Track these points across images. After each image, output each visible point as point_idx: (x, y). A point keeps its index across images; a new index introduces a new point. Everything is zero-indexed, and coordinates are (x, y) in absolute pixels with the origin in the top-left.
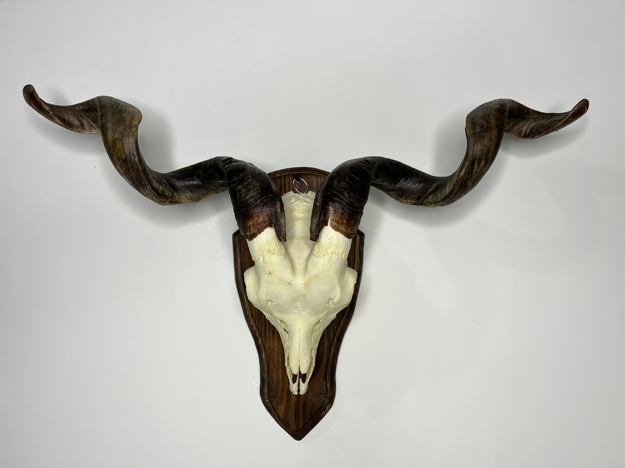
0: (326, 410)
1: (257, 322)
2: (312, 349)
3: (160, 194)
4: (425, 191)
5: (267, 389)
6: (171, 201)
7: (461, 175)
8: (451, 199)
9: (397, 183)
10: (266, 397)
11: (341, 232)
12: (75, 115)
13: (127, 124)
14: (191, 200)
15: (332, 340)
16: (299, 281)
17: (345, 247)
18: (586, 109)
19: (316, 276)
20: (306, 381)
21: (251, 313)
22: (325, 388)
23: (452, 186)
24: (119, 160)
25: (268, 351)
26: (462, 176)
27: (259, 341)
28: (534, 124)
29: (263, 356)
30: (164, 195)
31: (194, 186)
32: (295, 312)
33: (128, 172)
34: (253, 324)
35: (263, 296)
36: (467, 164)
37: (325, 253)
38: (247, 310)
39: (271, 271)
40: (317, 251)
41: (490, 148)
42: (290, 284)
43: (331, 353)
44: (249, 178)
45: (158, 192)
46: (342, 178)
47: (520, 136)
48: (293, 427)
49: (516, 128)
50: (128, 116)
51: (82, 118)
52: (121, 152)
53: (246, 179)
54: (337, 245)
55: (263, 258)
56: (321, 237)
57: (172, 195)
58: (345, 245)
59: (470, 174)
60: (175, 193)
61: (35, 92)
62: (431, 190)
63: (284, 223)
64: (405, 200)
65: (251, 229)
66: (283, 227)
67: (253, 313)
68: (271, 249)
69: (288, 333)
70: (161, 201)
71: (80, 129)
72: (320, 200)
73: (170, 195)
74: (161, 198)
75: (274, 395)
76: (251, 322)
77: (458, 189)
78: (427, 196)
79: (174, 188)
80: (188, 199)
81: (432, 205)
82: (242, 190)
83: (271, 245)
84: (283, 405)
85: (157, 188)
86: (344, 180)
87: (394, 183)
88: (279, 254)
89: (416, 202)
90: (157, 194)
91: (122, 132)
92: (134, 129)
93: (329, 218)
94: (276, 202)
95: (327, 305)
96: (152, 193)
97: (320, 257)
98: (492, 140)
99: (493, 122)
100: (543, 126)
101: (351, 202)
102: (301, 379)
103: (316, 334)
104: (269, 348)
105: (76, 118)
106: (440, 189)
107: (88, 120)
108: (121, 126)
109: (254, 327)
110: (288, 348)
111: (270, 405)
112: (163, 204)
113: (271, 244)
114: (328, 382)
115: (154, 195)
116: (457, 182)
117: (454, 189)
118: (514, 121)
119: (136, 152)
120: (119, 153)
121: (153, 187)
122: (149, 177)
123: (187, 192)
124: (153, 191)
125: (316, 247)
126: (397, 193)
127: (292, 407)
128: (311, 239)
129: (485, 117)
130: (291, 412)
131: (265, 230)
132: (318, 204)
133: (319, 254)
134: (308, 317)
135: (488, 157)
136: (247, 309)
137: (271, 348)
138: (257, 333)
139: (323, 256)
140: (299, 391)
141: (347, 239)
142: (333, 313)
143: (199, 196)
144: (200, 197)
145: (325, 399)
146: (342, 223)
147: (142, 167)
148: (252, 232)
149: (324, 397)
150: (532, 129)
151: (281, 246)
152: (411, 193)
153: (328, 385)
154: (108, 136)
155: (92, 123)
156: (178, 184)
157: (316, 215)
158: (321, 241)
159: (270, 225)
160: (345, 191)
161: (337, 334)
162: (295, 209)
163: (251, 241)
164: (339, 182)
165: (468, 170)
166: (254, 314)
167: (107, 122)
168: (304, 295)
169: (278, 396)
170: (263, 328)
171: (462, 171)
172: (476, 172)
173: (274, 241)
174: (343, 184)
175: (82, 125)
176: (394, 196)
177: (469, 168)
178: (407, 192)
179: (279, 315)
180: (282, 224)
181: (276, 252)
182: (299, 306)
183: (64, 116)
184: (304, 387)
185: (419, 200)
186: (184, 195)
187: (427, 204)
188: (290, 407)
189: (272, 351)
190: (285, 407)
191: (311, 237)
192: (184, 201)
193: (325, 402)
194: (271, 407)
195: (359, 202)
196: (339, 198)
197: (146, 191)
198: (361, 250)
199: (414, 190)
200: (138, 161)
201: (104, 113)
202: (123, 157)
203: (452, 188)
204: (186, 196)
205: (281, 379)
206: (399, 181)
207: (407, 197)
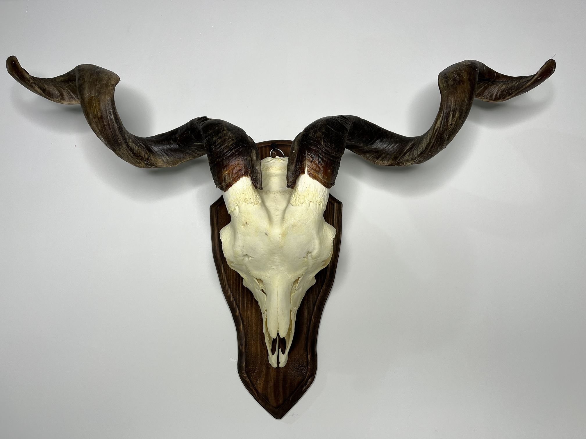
0: (308, 384)
1: (234, 292)
2: (291, 311)
3: (136, 154)
4: (401, 150)
5: (245, 363)
6: (147, 163)
7: (436, 127)
8: (428, 154)
9: (372, 144)
10: (244, 371)
11: (319, 180)
12: (55, 86)
13: (104, 83)
14: (167, 164)
15: (312, 308)
16: (276, 232)
17: (323, 196)
18: (553, 68)
19: (293, 226)
20: (286, 351)
21: (228, 284)
22: (306, 360)
23: (428, 140)
24: (95, 118)
25: (246, 322)
26: (438, 128)
27: (236, 312)
28: (504, 87)
29: (240, 328)
30: (140, 156)
31: (171, 150)
32: (273, 268)
33: (103, 130)
34: (231, 295)
35: (239, 250)
36: (442, 115)
37: (302, 201)
38: (224, 281)
39: (247, 221)
40: (294, 200)
41: (464, 101)
42: (267, 234)
43: (312, 323)
44: (225, 130)
45: (134, 152)
46: (318, 129)
47: (491, 99)
48: (273, 402)
49: (486, 92)
50: (105, 76)
51: (62, 89)
52: (97, 110)
53: (222, 131)
54: (314, 193)
55: (239, 208)
56: (298, 186)
57: (148, 158)
58: (322, 194)
59: (445, 126)
60: (151, 156)
61: (17, 61)
62: (407, 149)
63: (260, 170)
64: (381, 162)
65: (227, 179)
66: (259, 174)
67: (230, 283)
68: (247, 198)
69: (266, 294)
70: (137, 162)
71: (60, 99)
72: (296, 148)
73: (146, 157)
74: (137, 159)
75: (252, 369)
76: (228, 293)
77: (434, 142)
78: (404, 155)
79: (150, 151)
80: (164, 162)
81: (409, 163)
82: (218, 141)
83: (247, 194)
84: (262, 379)
85: (133, 148)
86: (320, 130)
87: (370, 144)
88: (255, 203)
89: (392, 163)
90: (133, 153)
91: (98, 90)
92: (111, 88)
93: (306, 165)
94: (251, 151)
95: (306, 259)
96: (128, 152)
97: (297, 205)
98: (465, 92)
99: (465, 76)
100: (512, 88)
101: (328, 151)
102: (280, 350)
103: (295, 295)
104: (247, 319)
105: (56, 89)
106: (416, 146)
107: (67, 90)
108: (98, 85)
109: (231, 298)
110: (266, 310)
111: (249, 380)
112: (139, 165)
113: (246, 192)
114: (309, 354)
115: (129, 154)
116: (433, 135)
117: (430, 142)
118: (485, 85)
119: (112, 110)
120: (95, 111)
121: (128, 146)
122: (125, 135)
123: (163, 156)
124: (128, 150)
125: (293, 196)
126: (373, 155)
127: (272, 381)
128: (288, 186)
129: (457, 71)
130: (270, 387)
131: (241, 179)
132: (294, 151)
133: (296, 203)
134: (286, 273)
135: (462, 110)
136: (224, 279)
137: (249, 319)
138: (235, 304)
139: (300, 205)
140: (278, 364)
141: (325, 188)
142: (312, 272)
143: (175, 160)
144: (177, 161)
145: (306, 372)
146: (319, 172)
147: (118, 125)
148: (228, 182)
149: (304, 369)
150: (502, 92)
151: (258, 196)
152: (388, 154)
153: (309, 356)
154: (85, 95)
155: (72, 93)
156: (155, 148)
157: (292, 161)
158: (298, 189)
159: (246, 174)
160: (321, 140)
161: (317, 303)
162: (271, 166)
163: (226, 192)
164: (315, 132)
165: (443, 122)
166: (232, 284)
167: (84, 82)
168: (282, 247)
169: (256, 370)
170: (240, 298)
171: (438, 123)
172: (451, 124)
173: (250, 189)
174: (319, 134)
175: (62, 95)
176: (371, 158)
177: (445, 120)
178: (383, 153)
179: (256, 273)
180: (257, 171)
181: (252, 201)
182: (277, 260)
183: (45, 86)
184: (283, 359)
185: (395, 160)
186: (160, 159)
187: (404, 162)
188: (269, 382)
189: (250, 323)
190: (264, 381)
191: (287, 184)
192: (160, 164)
193: (306, 375)
194: (250, 382)
195: (336, 152)
196: (316, 146)
197: (122, 150)
198: (339, 217)
199: (391, 150)
200: (113, 119)
201: (82, 75)
202: (99, 114)
203: (428, 142)
204: (162, 159)
205: (259, 351)
206: (375, 142)
207: (383, 158)
